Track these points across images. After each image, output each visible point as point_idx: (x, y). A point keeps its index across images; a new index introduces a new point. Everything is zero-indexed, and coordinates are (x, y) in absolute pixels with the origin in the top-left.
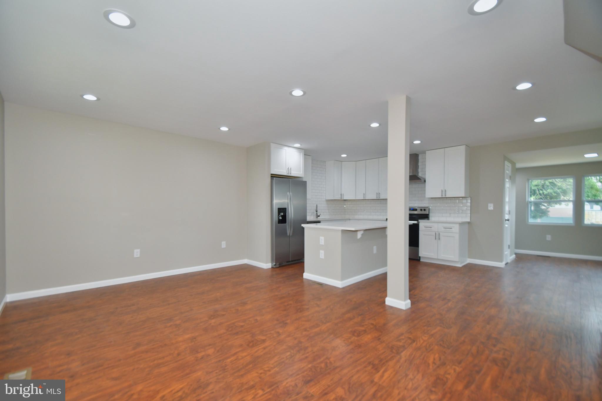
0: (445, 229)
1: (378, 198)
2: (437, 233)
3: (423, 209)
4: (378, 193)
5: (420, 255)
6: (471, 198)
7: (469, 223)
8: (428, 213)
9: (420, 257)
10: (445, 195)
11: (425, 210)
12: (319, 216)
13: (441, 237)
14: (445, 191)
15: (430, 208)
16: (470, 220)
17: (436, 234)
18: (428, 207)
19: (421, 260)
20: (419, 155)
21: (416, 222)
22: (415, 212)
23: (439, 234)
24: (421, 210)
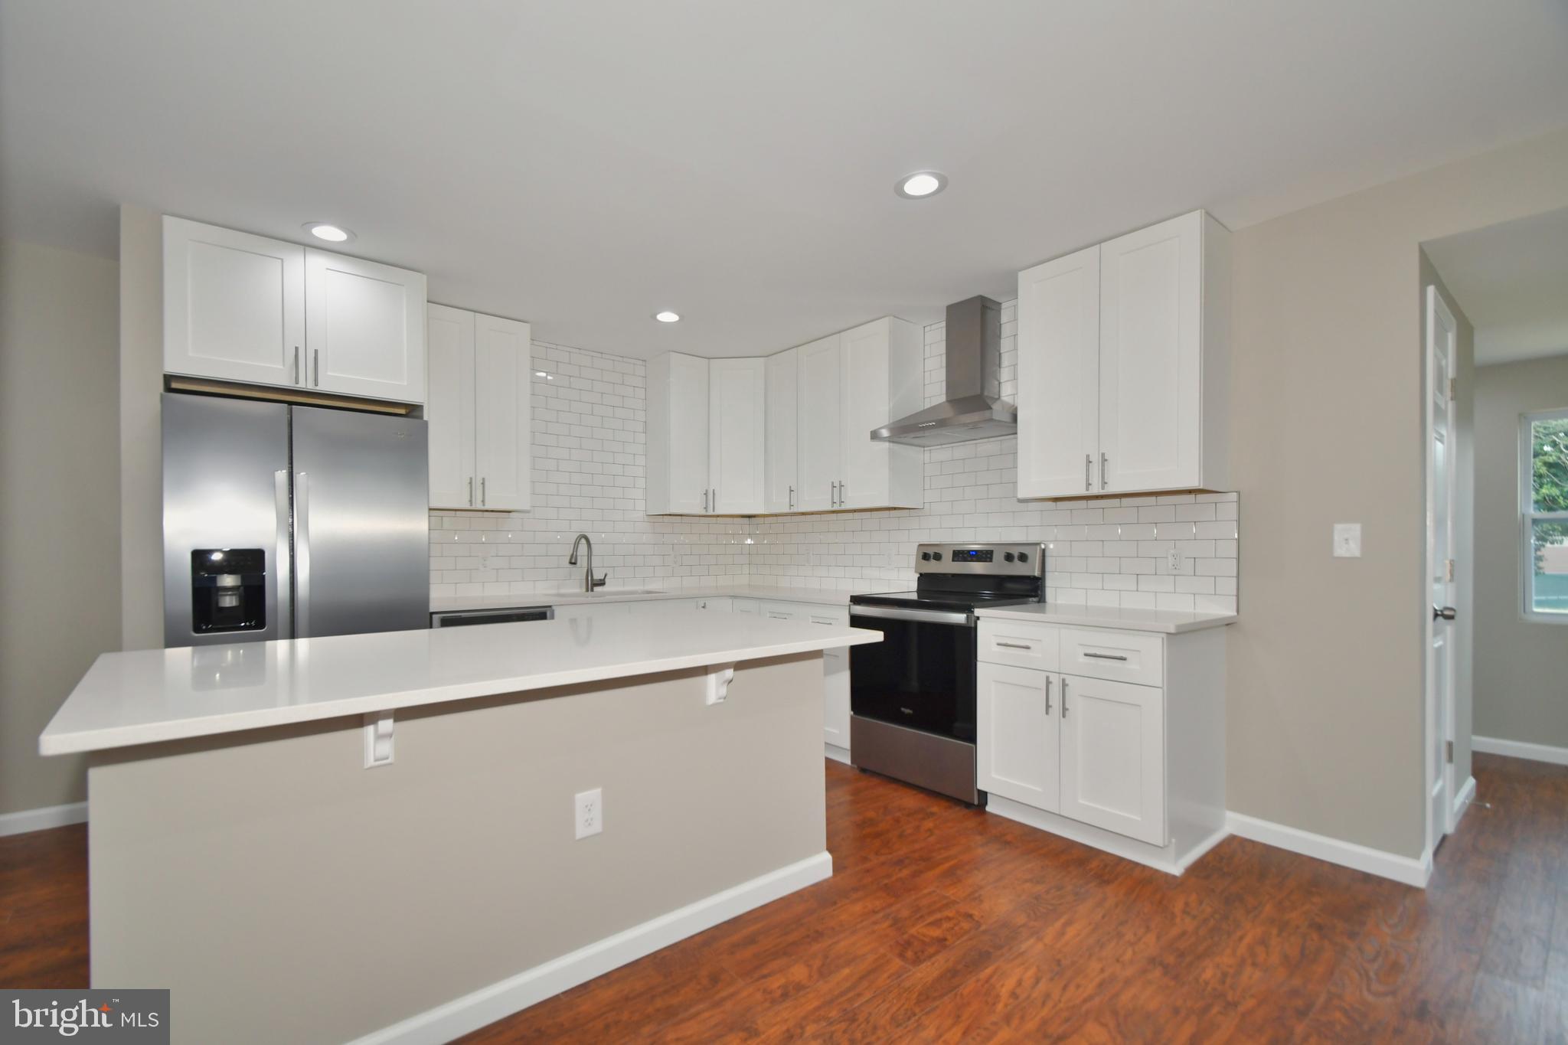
0: (1092, 660)
1: (836, 507)
2: (1054, 678)
3: (1016, 555)
4: (837, 484)
5: (982, 784)
6: (1239, 493)
7: (1229, 624)
8: (1037, 573)
9: (983, 795)
10: (1104, 483)
11: (1023, 558)
12: (602, 583)
13: (1075, 703)
14: (1104, 460)
15: (1051, 546)
16: (1238, 611)
17: (1048, 682)
18: (1038, 544)
19: (991, 808)
20: (1004, 306)
21: (959, 618)
22: (978, 568)
23: (1064, 685)
24: (1009, 557)
